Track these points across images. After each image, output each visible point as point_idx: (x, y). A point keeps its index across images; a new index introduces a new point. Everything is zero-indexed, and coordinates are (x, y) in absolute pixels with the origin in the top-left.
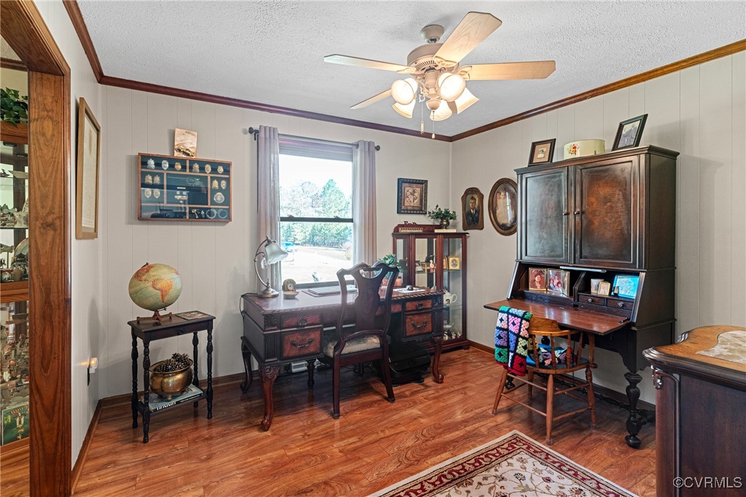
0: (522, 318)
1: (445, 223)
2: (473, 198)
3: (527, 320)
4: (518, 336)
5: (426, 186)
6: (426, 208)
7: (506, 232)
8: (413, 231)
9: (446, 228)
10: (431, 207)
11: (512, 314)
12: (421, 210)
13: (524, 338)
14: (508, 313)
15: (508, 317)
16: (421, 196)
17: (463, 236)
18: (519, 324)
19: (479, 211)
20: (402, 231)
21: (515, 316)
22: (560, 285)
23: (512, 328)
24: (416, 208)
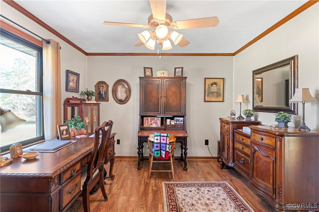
0: (167, 137)
1: (90, 98)
2: (103, 86)
3: (168, 137)
4: (166, 144)
5: (79, 77)
6: (78, 89)
7: (122, 103)
8: (76, 102)
9: (90, 101)
10: (82, 89)
11: (162, 136)
12: (76, 90)
13: (168, 144)
14: (160, 136)
15: (160, 138)
16: (77, 81)
17: (98, 105)
18: (166, 139)
19: (106, 93)
20: (71, 101)
21: (164, 136)
22: (154, 123)
23: (162, 141)
24: (74, 89)
